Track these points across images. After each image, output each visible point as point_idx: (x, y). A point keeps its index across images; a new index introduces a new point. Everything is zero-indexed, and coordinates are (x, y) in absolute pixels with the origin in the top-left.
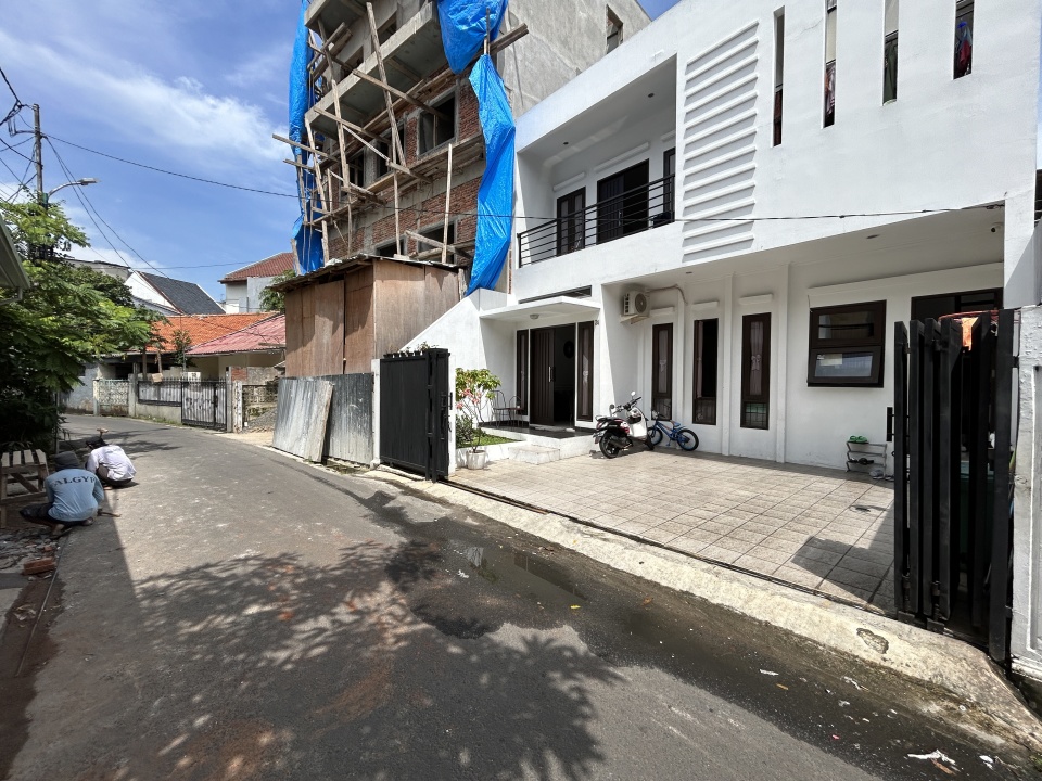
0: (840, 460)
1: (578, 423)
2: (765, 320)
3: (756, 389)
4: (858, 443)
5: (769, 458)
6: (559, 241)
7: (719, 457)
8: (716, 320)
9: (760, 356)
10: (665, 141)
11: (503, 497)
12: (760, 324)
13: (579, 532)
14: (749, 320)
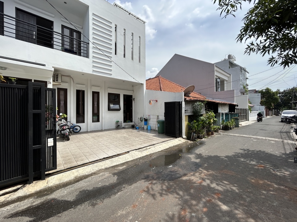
0: (114, 126)
4: (117, 122)
5: (100, 130)
7: (87, 132)
8: (84, 91)
9: (96, 103)
10: (62, 21)
11: (104, 158)
12: (97, 94)
13: (143, 150)
14: (94, 93)
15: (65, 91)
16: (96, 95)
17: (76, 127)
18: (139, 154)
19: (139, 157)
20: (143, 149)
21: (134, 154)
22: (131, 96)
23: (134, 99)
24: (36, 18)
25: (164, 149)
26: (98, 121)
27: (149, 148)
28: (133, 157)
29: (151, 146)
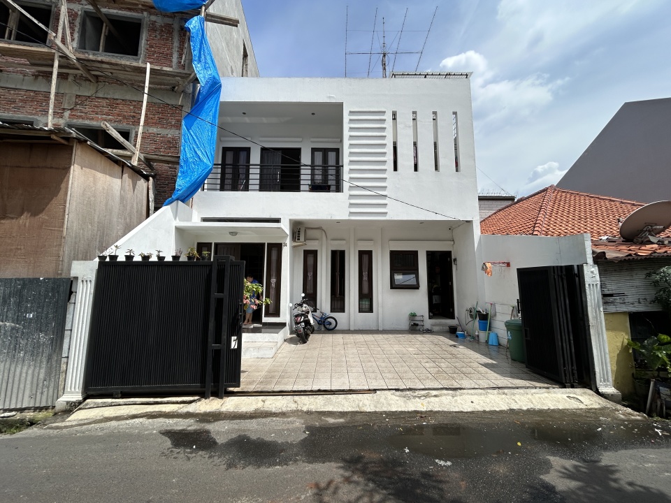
0: (405, 324)
1: (265, 320)
2: (369, 253)
3: (366, 290)
4: (413, 316)
5: (374, 329)
6: (223, 179)
7: (348, 332)
8: (344, 251)
9: (367, 273)
10: (312, 142)
11: (319, 391)
12: (367, 256)
13: (416, 396)
14: (361, 253)
15: (315, 253)
16: (365, 258)
17: (329, 320)
18: (399, 401)
19: (394, 410)
20: (417, 393)
21: (386, 398)
22: (449, 253)
23: (455, 260)
24: (281, 151)
25: (484, 412)
26: (371, 310)
27: (435, 396)
28: (379, 406)
29: (445, 392)
